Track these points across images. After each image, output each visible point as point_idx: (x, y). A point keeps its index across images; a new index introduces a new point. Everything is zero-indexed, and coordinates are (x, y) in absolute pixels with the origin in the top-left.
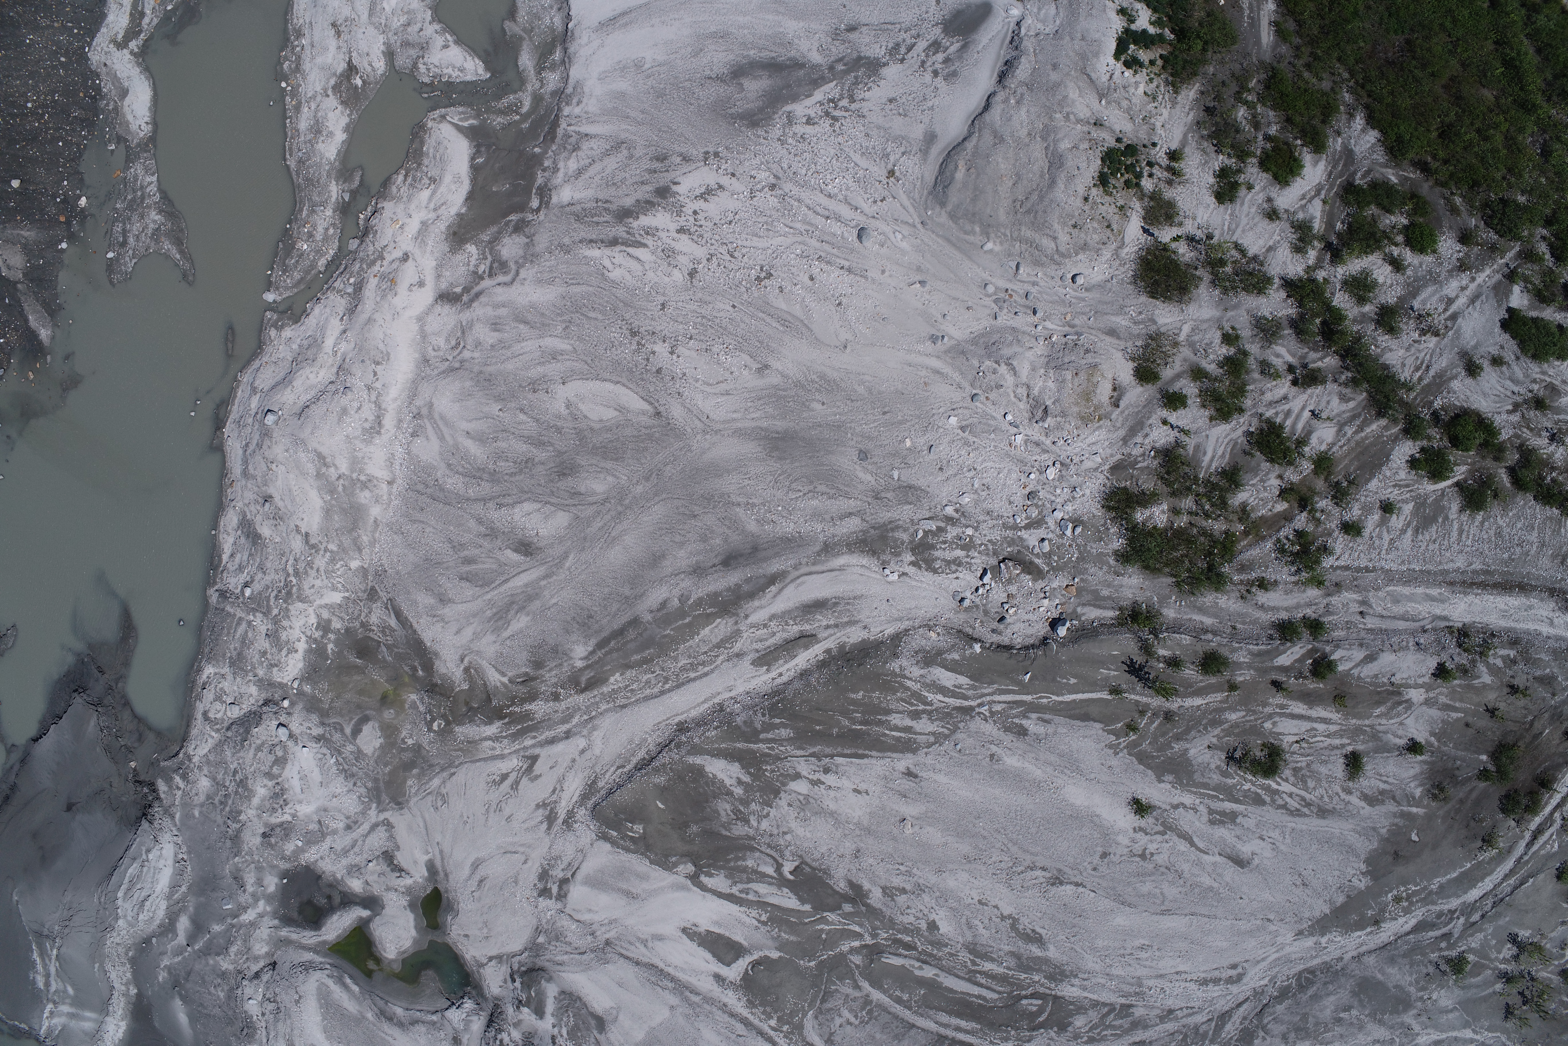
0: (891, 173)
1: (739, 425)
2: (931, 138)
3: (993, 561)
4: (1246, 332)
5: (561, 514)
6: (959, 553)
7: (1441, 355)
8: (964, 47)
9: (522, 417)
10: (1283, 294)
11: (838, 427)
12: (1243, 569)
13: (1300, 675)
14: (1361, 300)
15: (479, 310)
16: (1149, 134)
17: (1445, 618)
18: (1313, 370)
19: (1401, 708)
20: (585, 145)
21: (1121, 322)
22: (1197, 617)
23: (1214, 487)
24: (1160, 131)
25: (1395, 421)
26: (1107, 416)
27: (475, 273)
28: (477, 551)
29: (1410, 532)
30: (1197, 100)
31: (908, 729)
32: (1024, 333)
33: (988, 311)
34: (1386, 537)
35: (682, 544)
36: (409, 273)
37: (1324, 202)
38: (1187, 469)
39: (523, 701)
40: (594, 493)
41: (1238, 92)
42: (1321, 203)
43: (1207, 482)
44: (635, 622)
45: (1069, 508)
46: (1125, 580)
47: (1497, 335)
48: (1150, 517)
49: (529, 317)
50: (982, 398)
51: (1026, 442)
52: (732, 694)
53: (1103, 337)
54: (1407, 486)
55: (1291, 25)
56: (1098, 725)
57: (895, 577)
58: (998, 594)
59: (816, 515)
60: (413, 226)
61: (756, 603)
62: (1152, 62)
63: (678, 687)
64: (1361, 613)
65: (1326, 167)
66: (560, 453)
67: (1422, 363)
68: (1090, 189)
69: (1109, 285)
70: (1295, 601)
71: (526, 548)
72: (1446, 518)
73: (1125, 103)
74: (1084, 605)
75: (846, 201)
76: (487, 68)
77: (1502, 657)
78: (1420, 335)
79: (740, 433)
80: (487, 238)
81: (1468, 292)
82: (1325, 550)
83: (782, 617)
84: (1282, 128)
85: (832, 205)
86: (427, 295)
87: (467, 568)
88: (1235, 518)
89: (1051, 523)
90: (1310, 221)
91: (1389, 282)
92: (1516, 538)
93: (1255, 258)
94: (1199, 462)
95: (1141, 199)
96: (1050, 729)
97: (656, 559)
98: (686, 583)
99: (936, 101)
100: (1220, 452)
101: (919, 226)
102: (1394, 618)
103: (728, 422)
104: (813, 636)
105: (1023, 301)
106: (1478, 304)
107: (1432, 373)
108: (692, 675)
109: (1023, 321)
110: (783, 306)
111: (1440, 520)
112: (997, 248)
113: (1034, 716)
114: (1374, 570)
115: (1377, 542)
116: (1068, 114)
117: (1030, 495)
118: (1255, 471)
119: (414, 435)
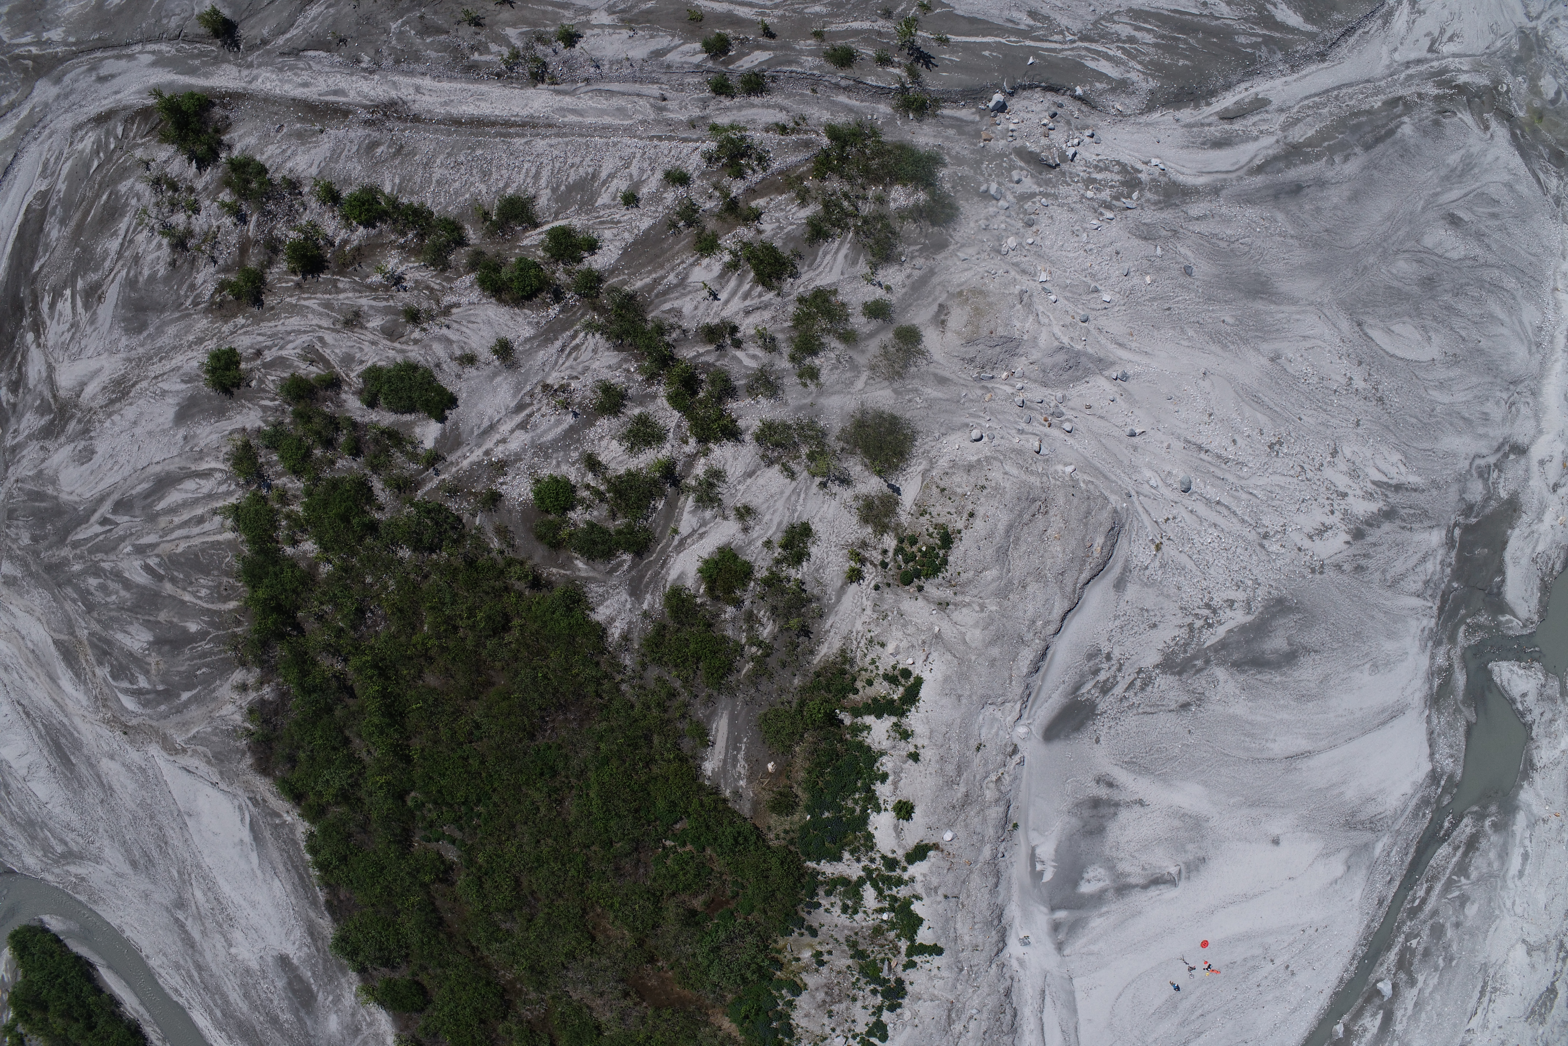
0: (1158, 548)
1: (1293, 308)
2: (1120, 585)
3: (1065, 167)
4: (791, 381)
5: (1430, 246)
6: (1099, 176)
7: (544, 364)
8: (1077, 688)
9: (1463, 334)
10: (741, 423)
11: (1210, 299)
12: (807, 144)
13: (743, 42)
14: (643, 421)
15: (1498, 433)
16: (882, 599)
17: (558, 92)
18: (711, 342)
19: (622, 7)
20: (1419, 586)
21: (932, 392)
22: (854, 103)
23: (837, 224)
24: (868, 604)
25: (613, 290)
26: (951, 296)
27: (1500, 471)
28: (1489, 223)
29: (604, 175)
30: (819, 643)
31: (1138, 29)
32: (1035, 381)
33: (1070, 404)
34: (634, 170)
35: (1335, 207)
36: (1553, 471)
37: (676, 531)
38: (866, 241)
39: (1444, 96)
40: (1406, 260)
41: (768, 655)
42: (680, 530)
43: (845, 228)
44: (1368, 148)
45: (992, 210)
46: (931, 141)
47: (464, 390)
48: (909, 196)
49: (1461, 423)
50: (1078, 318)
51: (1035, 275)
52: (1284, 79)
53: (952, 376)
54: (602, 223)
55: (687, 745)
56: (959, 12)
57: (1154, 161)
58: (1058, 137)
59: (1226, 220)
60: (1549, 518)
61: (1271, 152)
62: (870, 683)
63: (1327, 91)
64: (665, 99)
65: (668, 573)
66: (1433, 298)
67: (570, 354)
68: (966, 527)
69: (943, 430)
70: (744, 112)
71: (1454, 221)
72: (554, 190)
73: (911, 630)
74: (973, 122)
75: (1201, 520)
76: (1490, 672)
77: (489, 52)
78: (569, 385)
79: (1293, 301)
80: (1492, 502)
81: (497, 437)
82: (710, 158)
83: (1247, 138)
84: (718, 615)
85: (1213, 516)
86: (1537, 452)
87: (1496, 210)
88: (813, 193)
89: (1010, 197)
90: (697, 508)
91: (604, 443)
92: (462, 171)
93: (770, 463)
94: (854, 246)
95: (898, 525)
96: (1006, 13)
97: (1355, 197)
98: (1330, 174)
99: (1111, 626)
100: (829, 257)
101: (1133, 493)
102: (623, 94)
103: (1304, 312)
104: (1222, 118)
105: (1033, 414)
106: (486, 423)
107: (558, 344)
108: (1317, 99)
109: (1036, 393)
110: (1259, 416)
111: (563, 188)
112: (1060, 467)
113: (1022, 27)
114: (651, 138)
115: (646, 165)
116: (982, 611)
117: (1029, 224)
118: (789, 238)
119: (1540, 329)
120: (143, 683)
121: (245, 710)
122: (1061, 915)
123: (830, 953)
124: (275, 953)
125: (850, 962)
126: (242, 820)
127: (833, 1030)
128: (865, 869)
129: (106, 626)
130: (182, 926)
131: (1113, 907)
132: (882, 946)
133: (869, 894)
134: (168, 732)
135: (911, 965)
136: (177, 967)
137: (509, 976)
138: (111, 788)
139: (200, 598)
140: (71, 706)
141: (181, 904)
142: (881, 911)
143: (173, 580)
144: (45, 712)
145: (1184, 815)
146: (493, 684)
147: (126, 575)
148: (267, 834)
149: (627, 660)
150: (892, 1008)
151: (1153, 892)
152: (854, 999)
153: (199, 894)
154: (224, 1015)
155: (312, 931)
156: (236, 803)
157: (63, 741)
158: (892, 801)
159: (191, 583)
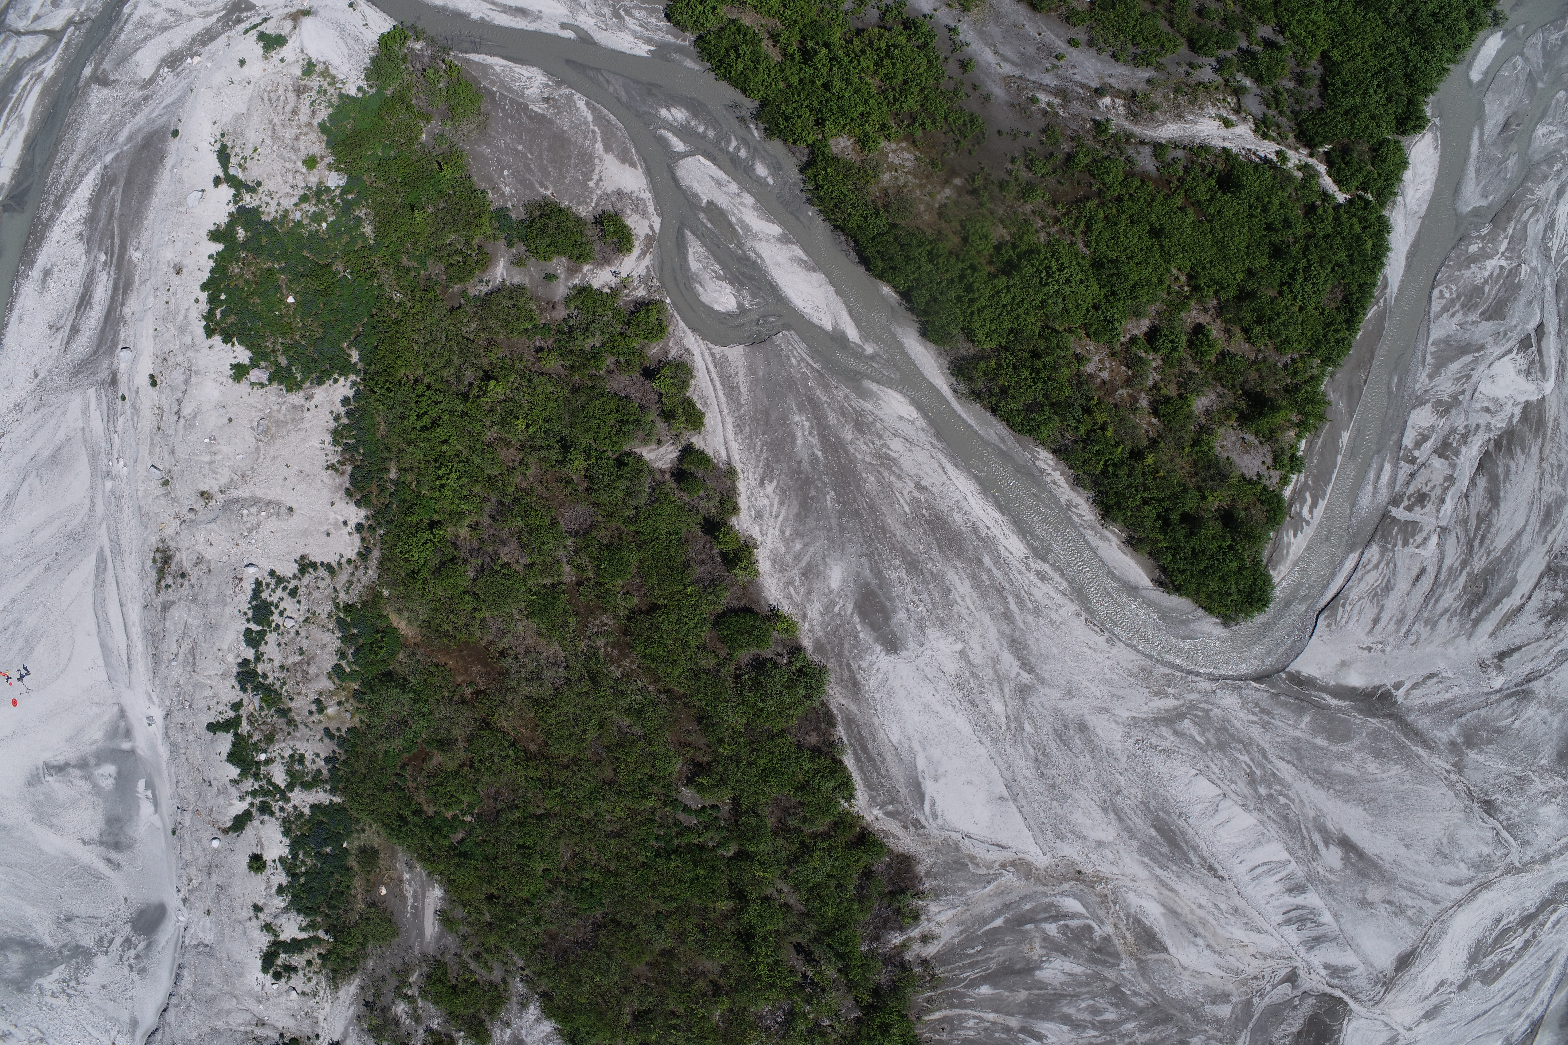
2: (134, 1024)
8: (149, 947)
16: (312, 1028)
24: (322, 1024)
30: (356, 995)
41: (397, 987)
99: (134, 992)
120: (1052, 929)
121: (923, 917)
122: (126, 746)
123: (311, 713)
124: (904, 654)
125: (291, 705)
126: (933, 803)
127: (297, 633)
128: (288, 800)
129: (1097, 976)
130: (1026, 665)
131: (87, 749)
132: (264, 723)
133: (280, 777)
134: (1023, 882)
135: (237, 706)
136: (1037, 612)
137: (626, 663)
138: (1105, 810)
139: (974, 1017)
140: (1151, 888)
141: (1023, 692)
142: (268, 762)
143: (1007, 1029)
144: (1186, 877)
145: (51, 827)
146: (647, 964)
147: (1065, 1028)
148: (903, 791)
149: (520, 987)
150: (246, 662)
151: (61, 759)
152: (282, 667)
153: (998, 707)
154: (980, 560)
155: (854, 687)
156: (940, 821)
157: (1165, 850)
158: (269, 871)
159: (985, 1030)
